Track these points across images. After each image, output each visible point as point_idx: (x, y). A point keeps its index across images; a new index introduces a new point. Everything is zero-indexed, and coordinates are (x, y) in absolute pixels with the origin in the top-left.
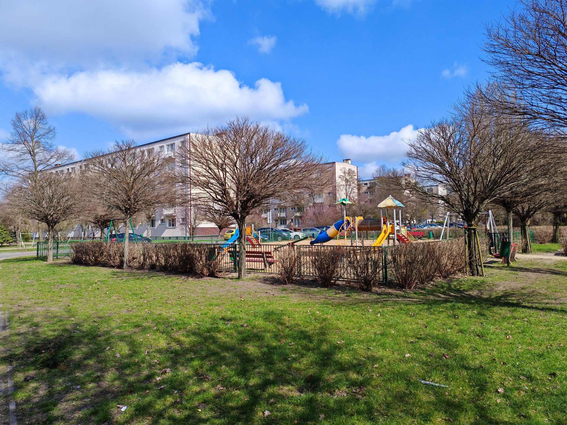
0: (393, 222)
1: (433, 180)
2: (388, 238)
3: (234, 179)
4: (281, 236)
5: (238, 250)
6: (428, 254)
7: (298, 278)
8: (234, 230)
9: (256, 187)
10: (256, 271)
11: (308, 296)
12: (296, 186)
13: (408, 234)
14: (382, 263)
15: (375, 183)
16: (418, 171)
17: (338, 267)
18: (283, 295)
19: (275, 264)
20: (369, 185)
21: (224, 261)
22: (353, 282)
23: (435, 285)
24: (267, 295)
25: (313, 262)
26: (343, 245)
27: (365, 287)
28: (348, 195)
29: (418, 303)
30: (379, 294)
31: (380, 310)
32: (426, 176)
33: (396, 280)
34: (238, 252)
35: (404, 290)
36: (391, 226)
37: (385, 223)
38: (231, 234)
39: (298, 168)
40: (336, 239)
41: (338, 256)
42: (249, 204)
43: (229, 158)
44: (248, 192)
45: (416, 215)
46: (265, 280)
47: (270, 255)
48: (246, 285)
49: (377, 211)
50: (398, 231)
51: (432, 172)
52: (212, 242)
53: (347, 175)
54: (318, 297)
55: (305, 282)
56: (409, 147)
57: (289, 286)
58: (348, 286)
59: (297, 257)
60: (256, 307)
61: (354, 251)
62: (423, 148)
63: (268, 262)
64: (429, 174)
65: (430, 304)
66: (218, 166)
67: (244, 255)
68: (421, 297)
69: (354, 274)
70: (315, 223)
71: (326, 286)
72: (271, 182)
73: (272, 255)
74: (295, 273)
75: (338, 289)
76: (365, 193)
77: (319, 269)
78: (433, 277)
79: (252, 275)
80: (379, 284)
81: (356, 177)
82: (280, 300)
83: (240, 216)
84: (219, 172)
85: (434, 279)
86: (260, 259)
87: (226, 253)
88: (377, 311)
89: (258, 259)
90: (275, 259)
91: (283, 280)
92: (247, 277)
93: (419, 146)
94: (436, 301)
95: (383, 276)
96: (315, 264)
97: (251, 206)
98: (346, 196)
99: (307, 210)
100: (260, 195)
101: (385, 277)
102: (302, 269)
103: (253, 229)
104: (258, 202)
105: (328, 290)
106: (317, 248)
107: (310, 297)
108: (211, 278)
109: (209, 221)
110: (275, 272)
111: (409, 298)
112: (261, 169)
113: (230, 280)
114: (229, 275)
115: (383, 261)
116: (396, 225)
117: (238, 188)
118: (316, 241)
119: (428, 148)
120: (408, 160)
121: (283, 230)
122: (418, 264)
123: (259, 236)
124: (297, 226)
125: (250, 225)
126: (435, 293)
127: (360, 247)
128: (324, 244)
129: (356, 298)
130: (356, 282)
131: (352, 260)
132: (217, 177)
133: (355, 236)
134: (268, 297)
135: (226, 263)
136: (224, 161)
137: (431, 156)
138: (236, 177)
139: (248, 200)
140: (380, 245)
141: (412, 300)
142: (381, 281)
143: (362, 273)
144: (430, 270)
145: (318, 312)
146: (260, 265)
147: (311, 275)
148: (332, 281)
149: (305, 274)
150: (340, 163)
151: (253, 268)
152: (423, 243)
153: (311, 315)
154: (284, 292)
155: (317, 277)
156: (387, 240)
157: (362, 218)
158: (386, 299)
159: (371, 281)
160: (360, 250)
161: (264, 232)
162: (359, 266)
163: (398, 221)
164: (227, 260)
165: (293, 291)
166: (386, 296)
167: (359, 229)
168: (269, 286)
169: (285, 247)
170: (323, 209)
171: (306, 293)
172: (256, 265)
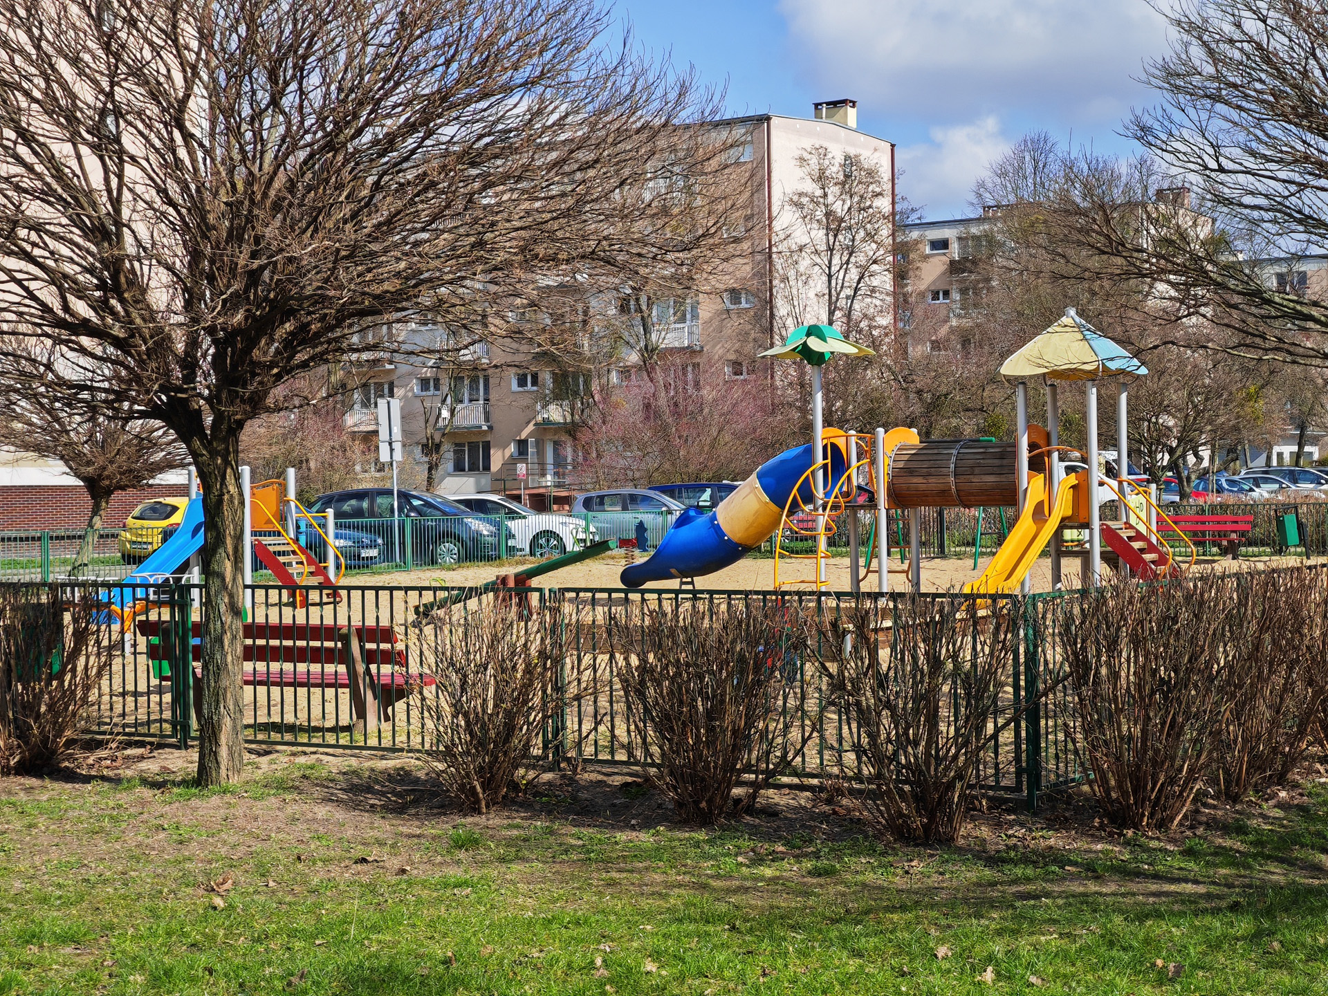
0: (1084, 460)
1: (1300, 222)
2: (1057, 550)
3: (171, 203)
4: (457, 539)
5: (195, 616)
6: (1267, 637)
7: (548, 776)
8: (181, 502)
9: (305, 249)
10: (303, 738)
11: (598, 877)
12: (541, 250)
13: (1162, 527)
14: (1016, 687)
15: (989, 239)
16: (1221, 170)
17: (768, 711)
18: (455, 873)
19: (415, 700)
20: (955, 251)
21: (117, 681)
22: (852, 792)
23: (1302, 808)
24: (366, 874)
25: (635, 686)
26: (803, 587)
27: (918, 822)
28: (842, 303)
29: (1203, 904)
30: (994, 861)
31: (998, 948)
32: (1261, 201)
33: (1090, 783)
34: (198, 629)
35: (1130, 833)
36: (1073, 479)
37: (1037, 464)
38: (164, 523)
39: (551, 146)
40: (770, 554)
41: (771, 649)
42: (266, 351)
43: (137, 73)
44: (253, 277)
45: (1210, 422)
46: (353, 789)
47: (385, 646)
48: (241, 822)
49: (999, 395)
50: (1111, 509)
51: (1298, 178)
52: (45, 573)
53: (833, 190)
54: (658, 877)
55: (584, 795)
56: (1174, 33)
57: (494, 820)
58: (824, 817)
59: (542, 654)
60: (298, 945)
61: (861, 619)
62: (1250, 40)
63: (373, 686)
64: (1279, 187)
65: (1269, 913)
66: (72, 120)
67: (233, 647)
68: (1223, 871)
69: (858, 749)
70: (652, 463)
71: (703, 820)
72: (389, 222)
73: (400, 646)
74: (527, 746)
75: (771, 837)
76: (935, 296)
77: (665, 724)
78: (1291, 761)
79: (280, 763)
80: (996, 803)
81: (884, 204)
82: (440, 900)
83: (209, 420)
84: (79, 157)
85: (1295, 775)
86: (330, 668)
87: (128, 636)
88: (980, 951)
89: (315, 668)
90: (414, 668)
91: (462, 787)
92: (247, 773)
93: (1228, 28)
94: (1297, 893)
95: (1017, 759)
96: (641, 694)
97: (273, 364)
98: (831, 313)
99: (606, 390)
100: (324, 298)
101: (1030, 767)
102: (571, 723)
103: (292, 495)
104: (313, 340)
105: (711, 842)
106: (653, 605)
107: (612, 883)
108: (34, 782)
109: (26, 447)
110: (416, 741)
111: (1157, 877)
112: (331, 145)
113: (147, 793)
114: (143, 765)
115: (1016, 676)
116: (1098, 474)
117: (195, 256)
118: (656, 569)
119: (1278, 43)
120: (1172, 110)
121: (467, 503)
122: (1208, 690)
123: (331, 539)
124: (549, 479)
125: (270, 473)
126: (1297, 853)
127: (894, 596)
128: (701, 582)
129: (864, 885)
130: (874, 795)
131: (851, 670)
132: (67, 186)
133: (876, 535)
134: (372, 888)
135: (124, 694)
136: (110, 95)
137: (1294, 86)
138: (185, 188)
139: (259, 328)
140: (1012, 587)
141: (1173, 888)
142: (1006, 789)
143: (903, 742)
144: (1274, 723)
145: (650, 966)
146: (330, 707)
147: (621, 756)
148: (737, 791)
149: (589, 750)
150: (799, 124)
151: (289, 718)
152: (1238, 575)
153: (610, 981)
154: (462, 855)
155: (653, 771)
156: (1048, 562)
157: (911, 437)
158: (1030, 887)
159: (950, 786)
160: (896, 616)
161: (358, 513)
162: (888, 705)
163: (1111, 455)
164: (130, 677)
165: (516, 850)
166: (1029, 872)
167: (898, 497)
168: (378, 822)
169: (472, 604)
170: (697, 385)
171: (589, 858)
172: (303, 703)
